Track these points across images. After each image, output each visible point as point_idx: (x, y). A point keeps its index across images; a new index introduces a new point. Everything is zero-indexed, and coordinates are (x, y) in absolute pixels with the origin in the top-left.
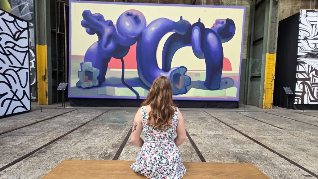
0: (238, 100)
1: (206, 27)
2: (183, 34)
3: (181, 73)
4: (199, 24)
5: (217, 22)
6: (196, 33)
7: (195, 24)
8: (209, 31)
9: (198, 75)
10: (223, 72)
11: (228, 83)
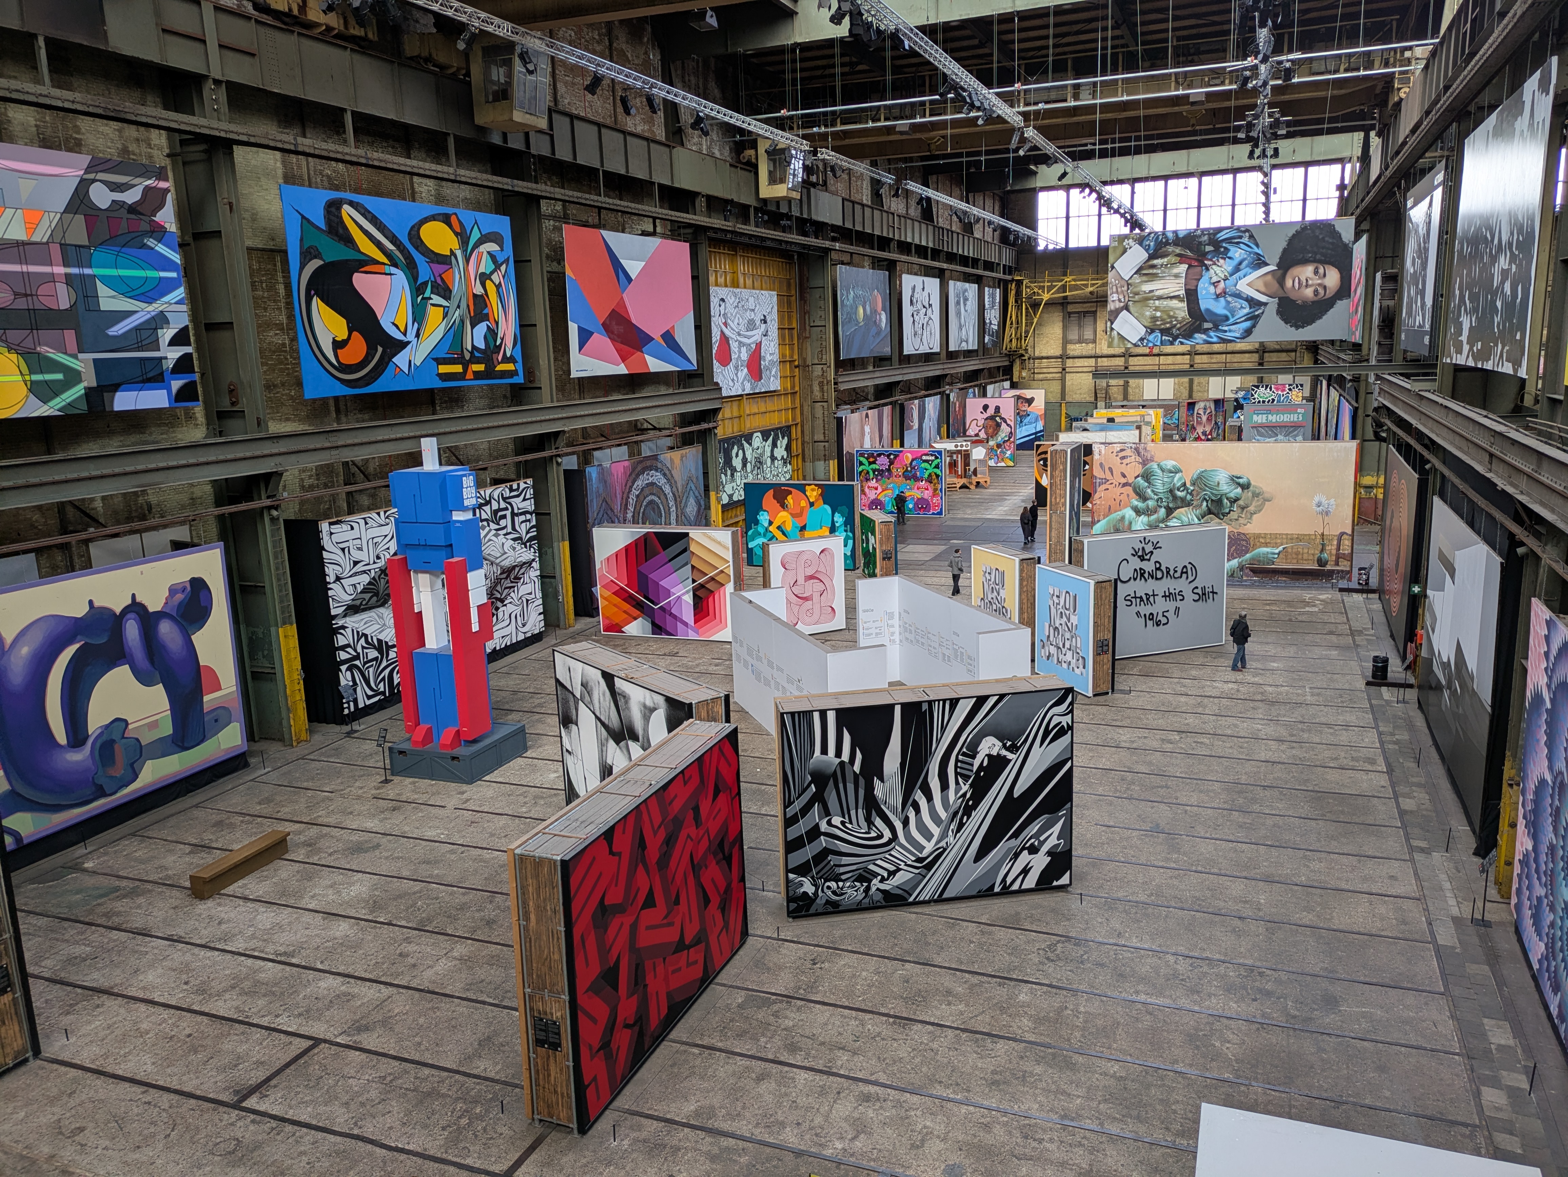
0: (246, 748)
1: (151, 609)
2: (102, 640)
3: (116, 736)
4: (136, 607)
5: (173, 591)
6: (132, 630)
7: (126, 610)
8: (161, 615)
9: (154, 725)
10: (206, 698)
11: (221, 718)
